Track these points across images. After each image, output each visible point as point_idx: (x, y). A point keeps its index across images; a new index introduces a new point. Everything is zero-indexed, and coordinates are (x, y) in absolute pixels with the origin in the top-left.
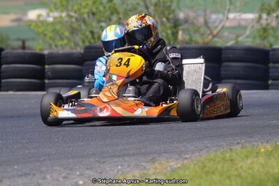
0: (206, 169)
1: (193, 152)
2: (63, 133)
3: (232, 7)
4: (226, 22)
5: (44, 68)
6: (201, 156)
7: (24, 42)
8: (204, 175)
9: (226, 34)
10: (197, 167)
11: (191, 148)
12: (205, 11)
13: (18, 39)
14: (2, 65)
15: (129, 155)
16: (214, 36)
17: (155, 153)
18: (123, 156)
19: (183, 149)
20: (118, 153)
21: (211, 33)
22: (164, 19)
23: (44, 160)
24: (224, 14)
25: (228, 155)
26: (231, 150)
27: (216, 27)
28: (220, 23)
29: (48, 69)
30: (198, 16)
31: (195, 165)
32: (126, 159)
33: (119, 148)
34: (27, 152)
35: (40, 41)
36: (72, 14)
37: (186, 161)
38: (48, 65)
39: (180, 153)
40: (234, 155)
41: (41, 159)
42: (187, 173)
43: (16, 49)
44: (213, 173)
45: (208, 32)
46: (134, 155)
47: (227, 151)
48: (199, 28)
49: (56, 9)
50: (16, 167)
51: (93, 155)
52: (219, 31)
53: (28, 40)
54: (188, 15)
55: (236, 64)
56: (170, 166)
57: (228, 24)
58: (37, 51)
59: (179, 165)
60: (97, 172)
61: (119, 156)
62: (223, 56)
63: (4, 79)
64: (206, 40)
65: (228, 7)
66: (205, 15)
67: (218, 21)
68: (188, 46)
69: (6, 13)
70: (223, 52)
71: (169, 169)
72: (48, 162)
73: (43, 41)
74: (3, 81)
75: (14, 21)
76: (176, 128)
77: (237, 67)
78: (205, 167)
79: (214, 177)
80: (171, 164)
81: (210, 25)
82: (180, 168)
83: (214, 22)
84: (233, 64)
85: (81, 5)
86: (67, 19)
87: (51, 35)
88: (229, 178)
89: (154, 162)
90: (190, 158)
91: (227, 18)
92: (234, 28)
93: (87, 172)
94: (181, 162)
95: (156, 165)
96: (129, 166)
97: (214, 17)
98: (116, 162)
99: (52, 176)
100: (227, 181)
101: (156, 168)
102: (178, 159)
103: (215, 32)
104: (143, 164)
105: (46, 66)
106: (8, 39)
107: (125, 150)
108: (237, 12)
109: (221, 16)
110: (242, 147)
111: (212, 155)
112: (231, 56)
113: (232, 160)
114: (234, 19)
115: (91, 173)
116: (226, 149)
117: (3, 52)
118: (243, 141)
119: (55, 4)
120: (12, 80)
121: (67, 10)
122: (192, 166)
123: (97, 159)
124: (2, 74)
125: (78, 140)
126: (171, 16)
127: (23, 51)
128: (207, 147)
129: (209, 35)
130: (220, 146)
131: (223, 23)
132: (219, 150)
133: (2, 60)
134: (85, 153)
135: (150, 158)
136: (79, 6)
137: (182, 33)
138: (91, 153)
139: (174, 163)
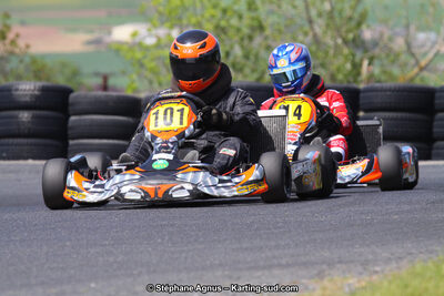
0: (409, 291)
1: (388, 261)
2: (171, 229)
4: (441, 46)
6: (399, 268)
7: (105, 78)
9: (441, 66)
10: (393, 287)
11: (384, 255)
12: (407, 27)
13: (97, 74)
14: (69, 116)
15: (280, 266)
16: (422, 69)
17: (323, 263)
18: (271, 267)
19: (370, 257)
20: (262, 263)
21: (417, 62)
22: (340, 41)
23: (140, 274)
24: (438, 32)
27: (425, 54)
28: (432, 47)
30: (396, 34)
31: (390, 282)
32: (276, 272)
33: (263, 255)
34: (111, 259)
35: (134, 76)
37: (375, 277)
39: (365, 264)
41: (135, 272)
43: (93, 90)
45: (412, 61)
46: (288, 266)
48: (397, 55)
49: (162, 23)
50: (93, 285)
52: (431, 61)
53: (113, 74)
54: (382, 35)
56: (349, 285)
58: (129, 93)
59: (364, 284)
61: (264, 268)
62: (437, 102)
63: (73, 139)
64: (409, 75)
66: (408, 35)
67: (429, 44)
68: (377, 85)
69: (74, 30)
70: (437, 95)
71: (347, 289)
73: (140, 75)
74: (71, 142)
75: (90, 43)
76: (358, 222)
78: (406, 286)
80: (351, 281)
81: (415, 50)
82: (364, 288)
83: (423, 46)
85: (203, 16)
87: (153, 65)
89: (321, 279)
90: (383, 271)
94: (367, 278)
95: (326, 282)
97: (421, 36)
98: (259, 277)
101: (324, 289)
102: (361, 274)
103: (423, 63)
106: (76, 73)
107: (274, 257)
109: (432, 36)
111: (419, 267)
116: (441, 257)
117: (72, 96)
119: (161, 14)
120: (86, 141)
121: (180, 26)
122: (386, 284)
123: (226, 273)
124: (70, 132)
125: (195, 241)
126: (351, 36)
127: (105, 93)
128: (411, 254)
129: (414, 66)
130: (431, 252)
131: (437, 47)
132: (430, 258)
133: (70, 108)
134: (208, 262)
135: (315, 272)
136: (199, 18)
137: (369, 64)
138: (217, 262)
139: (356, 280)
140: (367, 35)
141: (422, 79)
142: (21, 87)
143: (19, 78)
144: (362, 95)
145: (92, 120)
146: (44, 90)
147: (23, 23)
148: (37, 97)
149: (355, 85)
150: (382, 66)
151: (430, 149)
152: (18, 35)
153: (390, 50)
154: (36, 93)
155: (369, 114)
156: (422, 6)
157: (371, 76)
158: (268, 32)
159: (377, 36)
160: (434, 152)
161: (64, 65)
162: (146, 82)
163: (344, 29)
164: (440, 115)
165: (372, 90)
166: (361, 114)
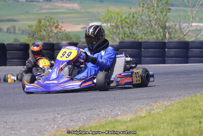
0: (183, 106)
8: (182, 109)
9: (190, 34)
10: (178, 105)
11: (175, 94)
12: (180, 22)
16: (184, 35)
17: (156, 97)
18: (140, 99)
19: (171, 95)
20: (138, 98)
22: (159, 27)
24: (189, 24)
25: (194, 98)
27: (186, 30)
31: (177, 104)
32: (142, 100)
34: (91, 97)
36: (114, 24)
37: (172, 102)
39: (169, 98)
40: (197, 98)
42: (174, 108)
44: (187, 108)
46: (146, 98)
51: (125, 98)
54: (172, 25)
55: (196, 50)
56: (165, 104)
57: (191, 29)
60: (127, 107)
62: (190, 46)
64: (181, 37)
65: (191, 20)
66: (180, 25)
68: (171, 40)
69: (79, 24)
71: (164, 106)
75: (82, 28)
78: (183, 105)
79: (187, 110)
81: (182, 30)
84: (194, 50)
86: (110, 27)
88: (195, 110)
89: (156, 102)
90: (175, 100)
91: (191, 26)
92: (195, 30)
93: (122, 108)
94: (170, 102)
95: (158, 103)
96: (143, 104)
97: (184, 25)
98: (137, 102)
100: (194, 112)
101: (157, 106)
103: (185, 33)
104: (151, 103)
106: (80, 38)
111: (186, 99)
112: (194, 46)
113: (196, 101)
115: (125, 108)
117: (78, 45)
121: (110, 23)
129: (182, 34)
130: (189, 93)
132: (189, 95)
140: (167, 24)
141: (184, 39)
142: (63, 43)
143: (62, 40)
147: (62, 22)
149: (164, 41)
151: (188, 60)
152: (62, 27)
155: (169, 50)
156: (185, 16)
161: (75, 35)
163: (161, 23)
164: (191, 50)
165: (170, 42)
166: (166, 50)
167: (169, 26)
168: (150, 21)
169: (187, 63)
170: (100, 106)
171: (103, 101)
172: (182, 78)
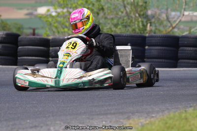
0: (168, 125)
1: (158, 112)
2: (63, 97)
3: (187, 7)
4: (182, 18)
5: (49, 50)
6: (163, 115)
7: (34, 30)
9: (182, 27)
10: (161, 124)
11: (157, 109)
12: (167, 9)
13: (30, 28)
14: (18, 46)
15: (111, 114)
16: (173, 28)
17: (130, 112)
18: (106, 114)
20: (103, 112)
21: (171, 25)
22: (137, 15)
23: (49, 116)
24: (181, 12)
25: (183, 115)
26: (186, 111)
27: (175, 21)
28: (178, 18)
29: (52, 50)
30: (162, 12)
31: (159, 121)
32: (109, 116)
33: (103, 109)
34: (36, 110)
35: (47, 29)
36: (71, 10)
37: (152, 119)
38: (52, 47)
39: (148, 113)
40: (188, 115)
41: (47, 116)
42: (154, 127)
43: (29, 35)
44: (172, 128)
45: (169, 25)
46: (114, 114)
47: (183, 112)
48: (162, 21)
50: (28, 121)
51: (85, 113)
52: (177, 24)
53: (38, 28)
54: (156, 13)
55: (189, 48)
56: (141, 122)
57: (183, 19)
58: (45, 36)
59: (147, 122)
61: (104, 114)
62: (180, 42)
63: (20, 56)
64: (168, 31)
65: (184, 7)
66: (167, 13)
67: (176, 17)
68: (153, 34)
69: (21, 9)
70: (180, 39)
71: (140, 124)
72: (52, 118)
73: (49, 29)
74: (19, 58)
75: (27, 14)
76: (145, 95)
77: (190, 50)
78: (166, 123)
80: (142, 121)
81: (170, 20)
82: (148, 124)
83: (174, 18)
84: (187, 48)
85: (77, 3)
86: (67, 14)
87: (56, 25)
89: (129, 119)
90: (156, 117)
91: (183, 15)
94: (149, 120)
95: (131, 121)
96: (110, 122)
97: (173, 13)
98: (101, 118)
99: (54, 128)
101: (130, 124)
102: (146, 117)
103: (174, 25)
104: (121, 120)
105: (51, 48)
107: (108, 110)
108: (191, 11)
109: (178, 13)
110: (194, 109)
111: (172, 115)
112: (186, 43)
113: (186, 119)
114: (188, 15)
116: (182, 111)
117: (20, 38)
118: (195, 105)
119: (59, 3)
120: (25, 57)
121: (67, 8)
122: (157, 122)
123: (87, 116)
124: (18, 53)
125: (74, 102)
126: (142, 13)
127: (34, 37)
128: (168, 109)
129: (170, 27)
130: (177, 108)
131: (180, 18)
132: (177, 111)
133: (19, 43)
134: (79, 112)
135: (126, 116)
136: (76, 4)
137: (150, 25)
138: (83, 112)
139: (144, 120)
140: (149, 12)
141: (173, 33)
144: (147, 39)
145: (28, 48)
146: (8, 35)
148: (4, 38)
149: (144, 35)
150: (156, 26)
151: (177, 63)
153: (159, 19)
154: (4, 36)
155: (150, 47)
157: (151, 31)
158: (106, 11)
159: (154, 13)
160: (178, 64)
162: (52, 32)
163: (139, 10)
164: (181, 48)
165: (152, 37)
166: (147, 47)
167: (152, 15)
168: (125, 7)
169: (176, 67)
170: (48, 123)
171: (53, 116)
172: (168, 87)
